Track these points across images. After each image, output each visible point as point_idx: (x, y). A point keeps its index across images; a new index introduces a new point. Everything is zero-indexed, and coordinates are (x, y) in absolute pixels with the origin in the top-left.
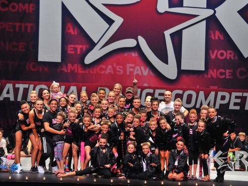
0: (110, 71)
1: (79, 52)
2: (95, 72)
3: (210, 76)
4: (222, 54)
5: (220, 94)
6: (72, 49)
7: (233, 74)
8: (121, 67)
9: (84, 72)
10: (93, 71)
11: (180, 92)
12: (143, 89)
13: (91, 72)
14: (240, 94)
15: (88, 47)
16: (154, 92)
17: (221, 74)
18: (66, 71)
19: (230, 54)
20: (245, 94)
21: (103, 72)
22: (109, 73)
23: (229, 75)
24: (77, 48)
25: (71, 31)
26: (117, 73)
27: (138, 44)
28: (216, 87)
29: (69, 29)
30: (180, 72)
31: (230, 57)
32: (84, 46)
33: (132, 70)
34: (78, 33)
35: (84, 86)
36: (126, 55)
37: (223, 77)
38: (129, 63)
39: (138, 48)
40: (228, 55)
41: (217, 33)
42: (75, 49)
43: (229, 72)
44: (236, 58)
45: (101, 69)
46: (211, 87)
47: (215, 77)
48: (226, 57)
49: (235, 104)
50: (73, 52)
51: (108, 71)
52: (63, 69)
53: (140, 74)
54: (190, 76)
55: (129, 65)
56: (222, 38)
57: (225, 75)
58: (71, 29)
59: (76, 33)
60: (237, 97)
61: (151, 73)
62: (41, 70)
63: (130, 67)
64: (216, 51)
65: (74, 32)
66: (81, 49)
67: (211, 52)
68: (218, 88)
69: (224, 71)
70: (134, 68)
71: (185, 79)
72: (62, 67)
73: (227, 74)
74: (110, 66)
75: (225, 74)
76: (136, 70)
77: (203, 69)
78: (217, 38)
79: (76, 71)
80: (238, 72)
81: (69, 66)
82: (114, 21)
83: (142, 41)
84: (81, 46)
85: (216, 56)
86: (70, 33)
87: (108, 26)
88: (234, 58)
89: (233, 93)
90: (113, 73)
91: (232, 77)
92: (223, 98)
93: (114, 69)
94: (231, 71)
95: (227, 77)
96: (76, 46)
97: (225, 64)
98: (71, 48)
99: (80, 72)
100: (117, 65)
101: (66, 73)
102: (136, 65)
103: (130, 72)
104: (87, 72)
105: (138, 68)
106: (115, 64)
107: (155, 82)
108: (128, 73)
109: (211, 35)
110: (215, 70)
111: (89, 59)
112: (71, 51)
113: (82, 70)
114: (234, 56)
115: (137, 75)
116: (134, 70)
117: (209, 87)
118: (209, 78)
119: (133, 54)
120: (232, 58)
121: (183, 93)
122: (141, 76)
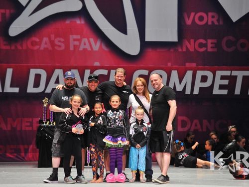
0: (46, 46)
2: (25, 48)
3: (184, 50)
4: (201, 18)
5: (200, 74)
7: (217, 45)
8: (62, 40)
9: (8, 47)
10: (22, 47)
11: (145, 72)
12: (93, 69)
13: (20, 48)
14: (227, 73)
15: (12, 11)
16: (109, 73)
17: (201, 45)
19: (213, 17)
20: (234, 73)
21: (36, 47)
22: (44, 48)
23: (212, 47)
26: (56, 48)
27: (84, 7)
28: (194, 65)
30: (144, 44)
31: (212, 22)
32: (8, 11)
33: (77, 43)
35: (10, 68)
36: (68, 22)
37: (203, 50)
38: (72, 34)
39: (84, 12)
40: (210, 18)
43: (212, 43)
44: (221, 23)
45: (34, 44)
46: (188, 65)
47: (192, 50)
48: (207, 22)
49: (222, 87)
51: (43, 46)
53: (89, 49)
54: (158, 50)
55: (72, 37)
57: (207, 47)
60: (223, 78)
61: (104, 48)
63: (75, 40)
64: (193, 14)
67: (186, 15)
68: (197, 65)
70: (79, 40)
71: (150, 51)
73: (209, 45)
74: (45, 39)
75: (205, 45)
76: (83, 43)
84: (3, 11)
85: (194, 20)
88: (219, 23)
90: (50, 48)
91: (215, 50)
92: (204, 79)
93: (52, 43)
94: (215, 41)
95: (209, 50)
97: (207, 31)
99: (4, 47)
100: (55, 38)
102: (83, 36)
103: (75, 46)
104: (13, 48)
105: (85, 40)
106: (53, 36)
107: (110, 59)
108: (72, 48)
110: (192, 41)
111: (15, 29)
113: (5, 45)
114: (218, 21)
115: (85, 50)
116: (80, 43)
117: (185, 65)
118: (184, 52)
119: (78, 22)
120: (216, 23)
121: (149, 74)
122: (89, 51)
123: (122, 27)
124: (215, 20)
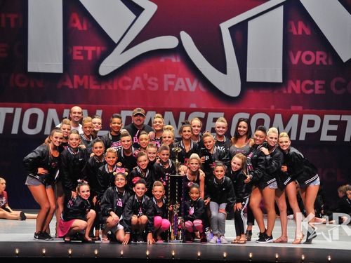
0: (138, 86)
1: (90, 58)
2: (115, 88)
3: (290, 91)
4: (308, 58)
5: (306, 118)
6: (80, 53)
7: (326, 87)
8: (156, 79)
9: (98, 87)
10: (113, 87)
11: (246, 116)
12: (189, 112)
13: (110, 87)
14: (336, 118)
15: (103, 48)
16: (206, 116)
17: (308, 87)
18: (71, 87)
19: (321, 56)
20: (344, 118)
21: (127, 88)
22: (137, 89)
23: (319, 89)
24: (87, 51)
25: (78, 25)
26: (150, 88)
27: (180, 44)
28: (300, 108)
29: (74, 22)
30: (245, 85)
31: (321, 62)
32: (99, 48)
33: (171, 83)
34: (88, 27)
35: (100, 109)
36: (162, 60)
37: (310, 91)
38: (166, 73)
39: (180, 50)
40: (318, 58)
41: (301, 25)
42: (85, 53)
43: (320, 85)
44: (330, 63)
45: (125, 83)
46: (293, 108)
47: (298, 92)
48: (315, 62)
49: (330, 133)
50: (82, 58)
51: (135, 86)
52: (66, 84)
53: (185, 89)
54: (261, 92)
55: (166, 77)
56: (308, 32)
57: (314, 89)
58: (78, 21)
59: (85, 28)
60: (331, 122)
61: (202, 89)
62: (32, 85)
63: (170, 80)
64: (299, 53)
65: (82, 26)
66: (94, 52)
67: (291, 54)
68: (303, 109)
69: (311, 83)
70: (174, 80)
71: (251, 93)
72: (65, 81)
73: (317, 87)
74: (138, 79)
75: (313, 87)
76: (178, 82)
77: (279, 79)
78: (300, 33)
79: (86, 87)
80: (333, 83)
81: (76, 78)
82: (143, 9)
83: (186, 39)
84: (93, 48)
85: (300, 60)
86: (77, 28)
87: (135, 17)
88: (328, 63)
89: (325, 116)
90: (143, 88)
91: (324, 92)
92: (311, 123)
93: (145, 83)
94: (323, 82)
95: (317, 92)
96: (86, 48)
97: (314, 72)
98: (78, 50)
99: (93, 87)
100: (149, 77)
101: (71, 89)
102: (178, 76)
103: (170, 87)
104: (103, 87)
105: (181, 80)
106: (146, 76)
107: (207, 101)
108: (166, 89)
109: (291, 28)
110: (298, 82)
111: (106, 68)
112: (78, 55)
113: (95, 84)
114: (327, 60)
115: (180, 90)
116: (175, 83)
117: (290, 108)
118: (289, 94)
119: (174, 60)
120: (325, 63)
121: (251, 117)
122: (185, 92)
123: (221, 66)
124: (323, 60)
